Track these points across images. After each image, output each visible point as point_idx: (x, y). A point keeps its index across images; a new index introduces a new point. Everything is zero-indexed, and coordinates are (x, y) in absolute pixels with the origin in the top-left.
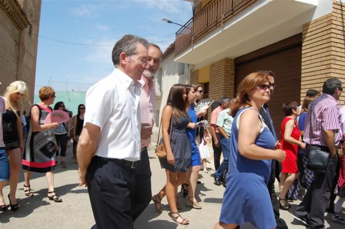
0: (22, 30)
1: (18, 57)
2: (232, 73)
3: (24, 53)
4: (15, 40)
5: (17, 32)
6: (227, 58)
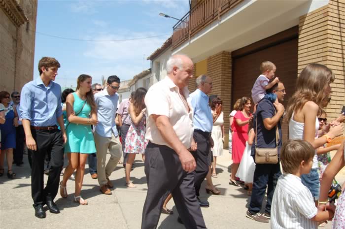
0: (19, 26)
1: (16, 53)
2: (229, 67)
3: (22, 49)
4: (12, 37)
5: (14, 28)
6: (224, 52)
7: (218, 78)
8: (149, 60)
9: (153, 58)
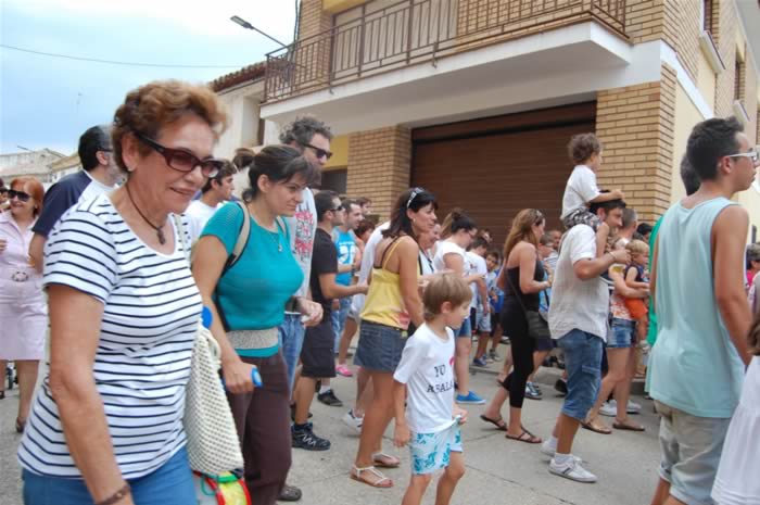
6: (399, 126)
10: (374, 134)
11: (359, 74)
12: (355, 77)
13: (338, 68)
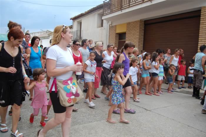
6: (141, 20)
7: (137, 35)
8: (72, 20)
9: (74, 19)
10: (134, 22)
11: (129, 5)
12: (128, 6)
13: (123, 4)
